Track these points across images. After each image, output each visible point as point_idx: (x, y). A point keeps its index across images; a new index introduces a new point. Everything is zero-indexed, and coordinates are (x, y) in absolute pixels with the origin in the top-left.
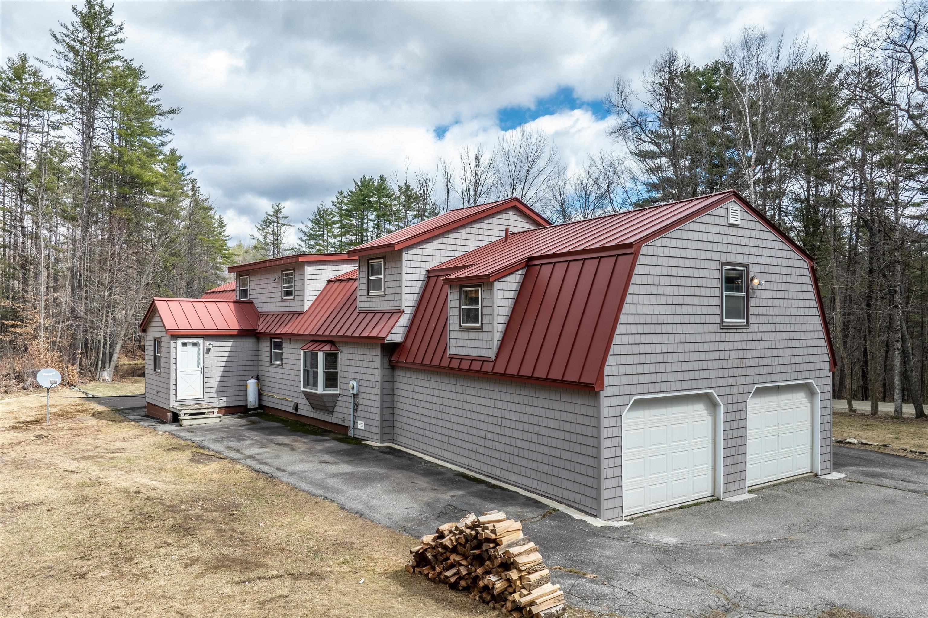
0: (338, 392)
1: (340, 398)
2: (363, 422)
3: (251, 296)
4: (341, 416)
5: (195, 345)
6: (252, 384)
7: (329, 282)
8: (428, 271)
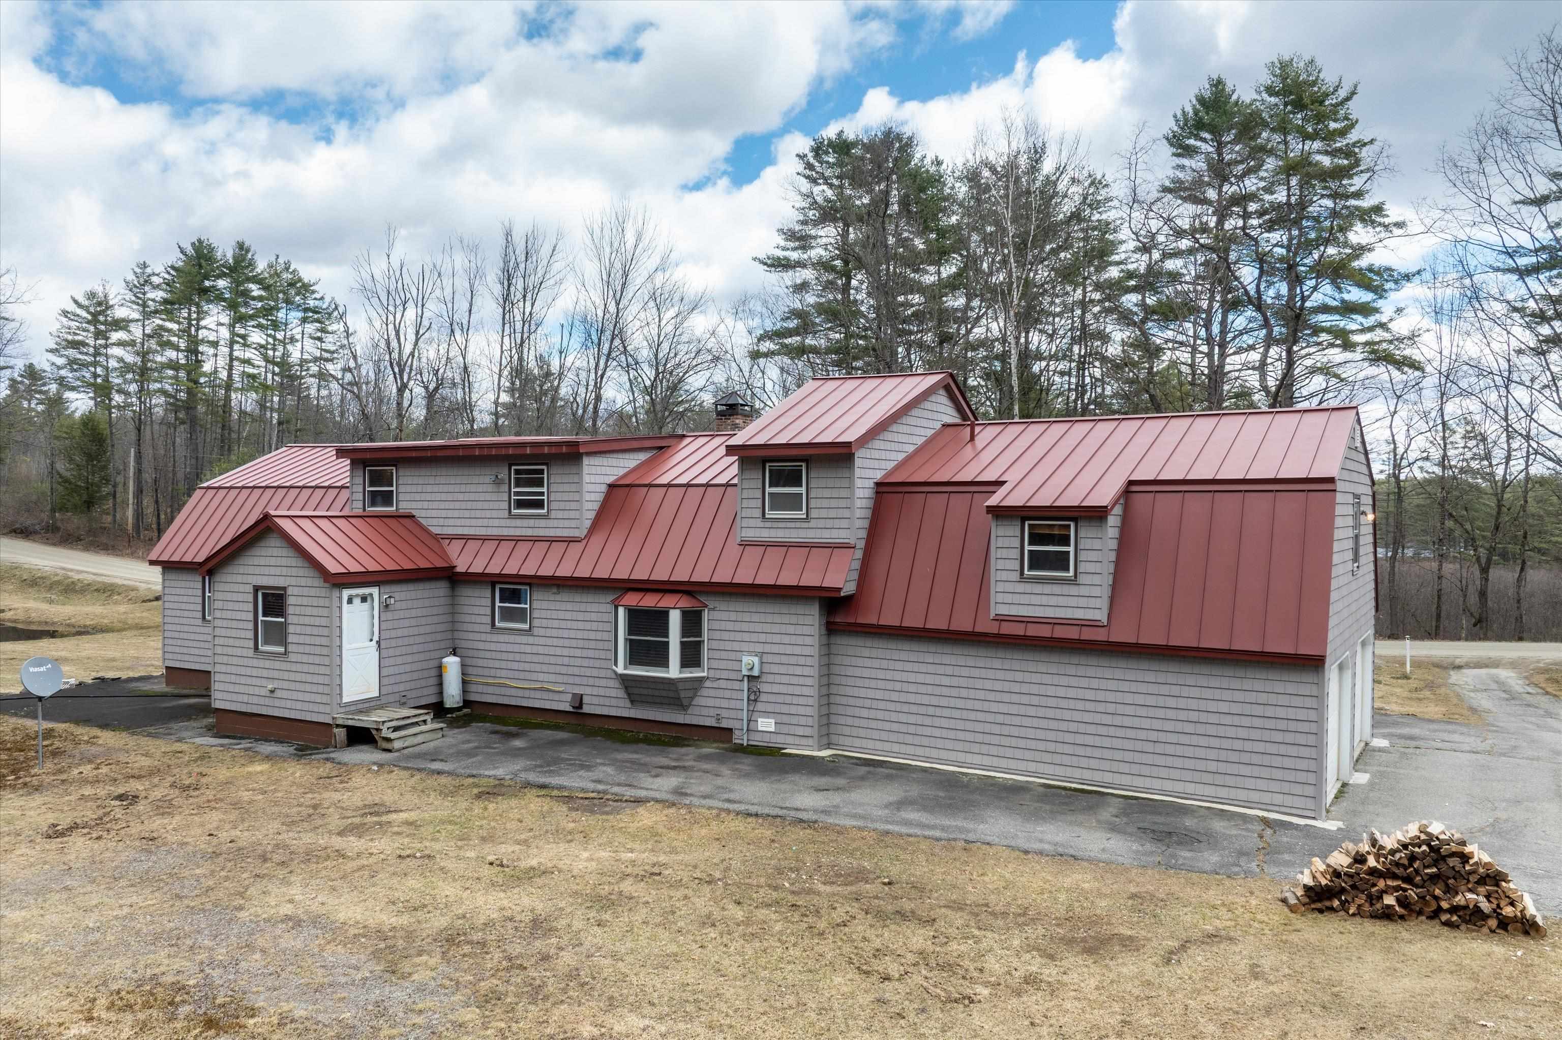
0: (705, 674)
1: (708, 684)
2: (773, 721)
3: (402, 505)
4: (713, 712)
5: (364, 599)
6: (452, 663)
7: (611, 486)
8: (878, 484)
